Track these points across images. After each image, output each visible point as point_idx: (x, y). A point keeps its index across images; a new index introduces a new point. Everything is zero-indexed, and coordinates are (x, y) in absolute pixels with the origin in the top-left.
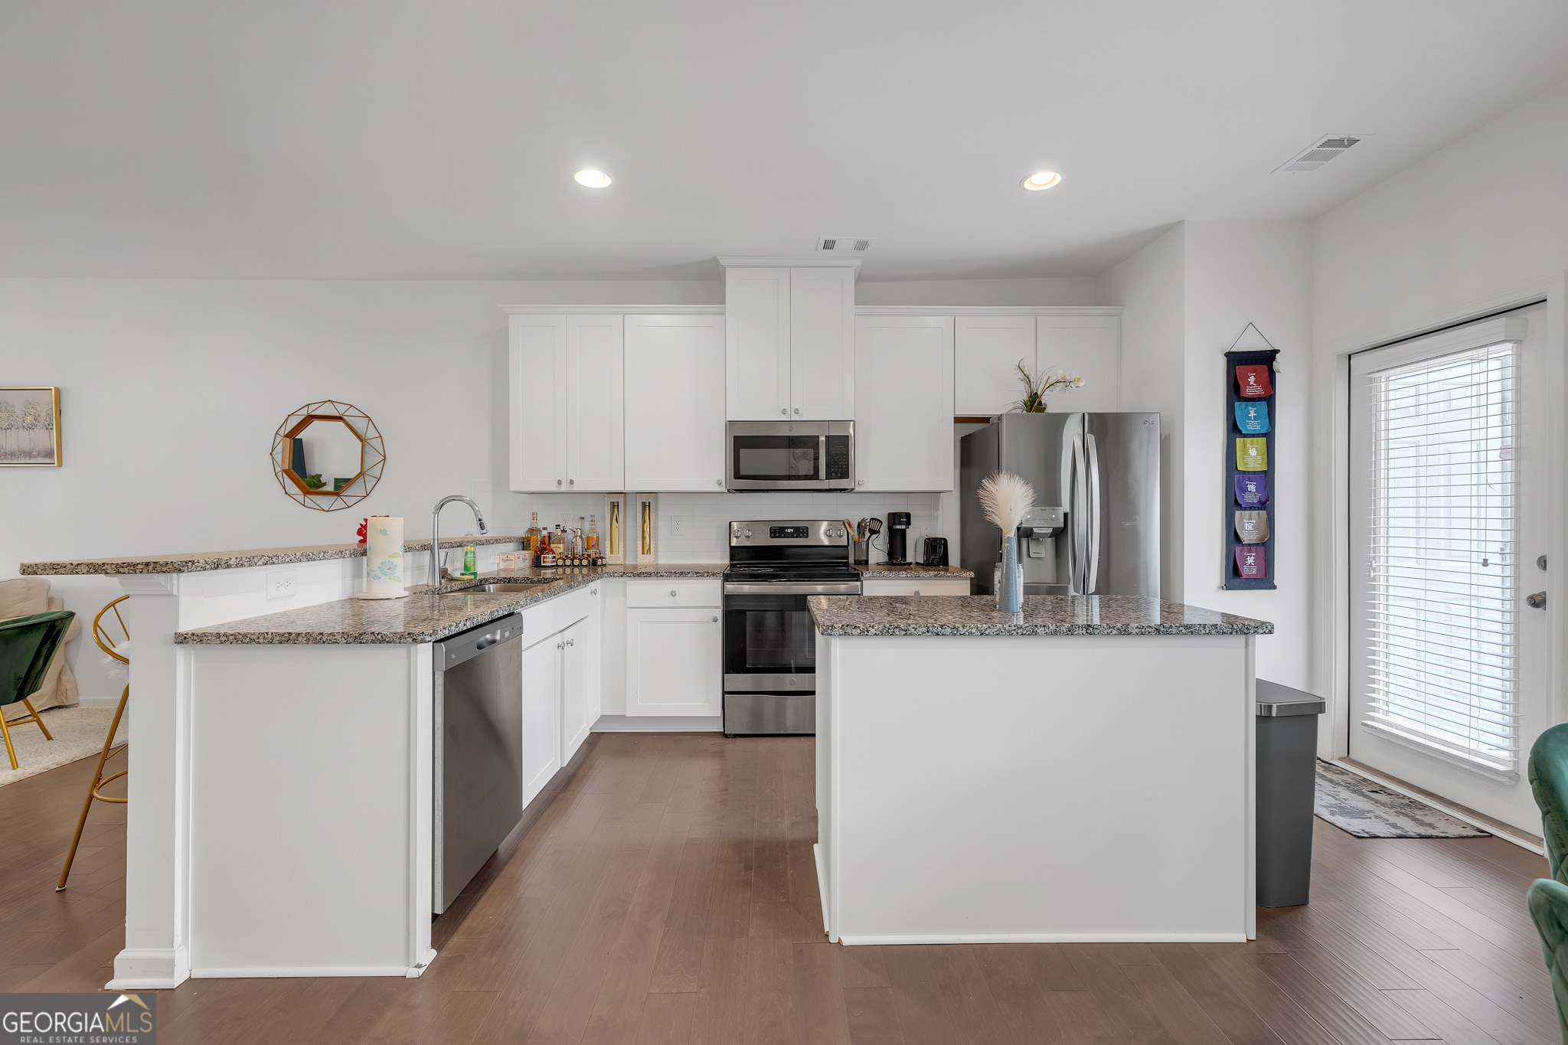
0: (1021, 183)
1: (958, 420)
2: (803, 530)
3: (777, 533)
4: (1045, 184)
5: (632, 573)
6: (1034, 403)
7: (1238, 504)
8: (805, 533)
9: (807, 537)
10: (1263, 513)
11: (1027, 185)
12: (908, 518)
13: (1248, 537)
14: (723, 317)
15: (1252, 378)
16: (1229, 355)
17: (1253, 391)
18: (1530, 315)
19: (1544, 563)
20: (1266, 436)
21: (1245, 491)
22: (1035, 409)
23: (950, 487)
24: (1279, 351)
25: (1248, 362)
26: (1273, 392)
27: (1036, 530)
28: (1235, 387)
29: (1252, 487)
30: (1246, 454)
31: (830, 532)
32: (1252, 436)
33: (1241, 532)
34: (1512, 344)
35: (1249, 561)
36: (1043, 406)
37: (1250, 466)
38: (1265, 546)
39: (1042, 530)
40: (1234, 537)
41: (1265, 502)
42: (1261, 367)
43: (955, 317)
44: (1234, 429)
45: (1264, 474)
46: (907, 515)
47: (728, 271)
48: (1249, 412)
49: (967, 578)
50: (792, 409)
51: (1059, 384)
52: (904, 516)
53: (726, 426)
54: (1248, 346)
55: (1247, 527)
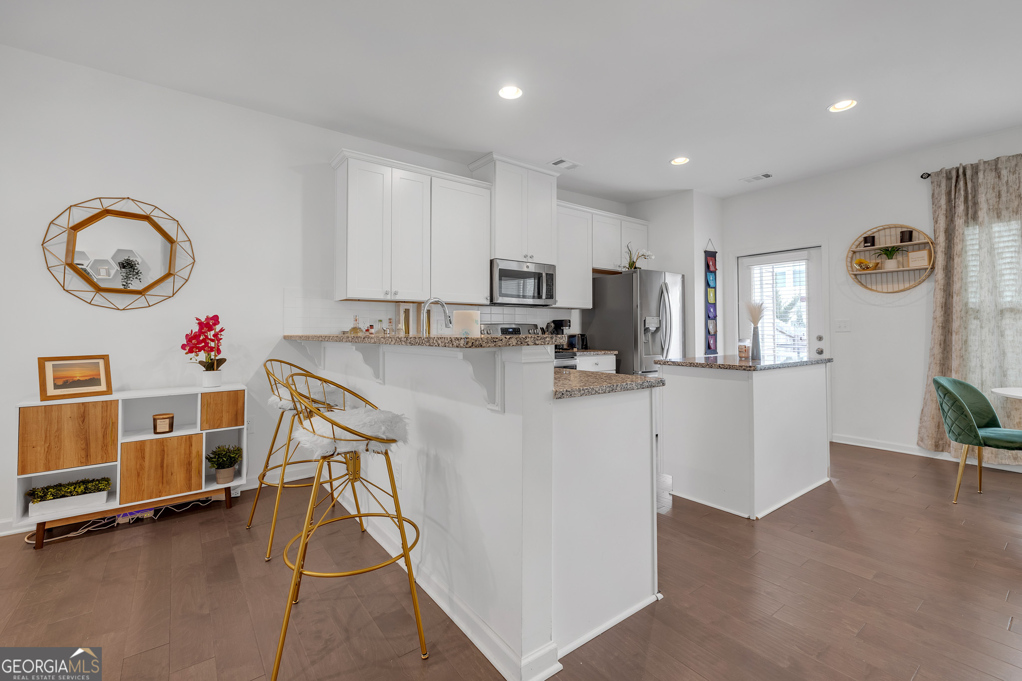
0: (670, 161)
1: (595, 271)
2: (517, 330)
3: (504, 332)
4: (681, 163)
6: (632, 265)
7: (709, 317)
9: (519, 334)
10: (714, 321)
11: (673, 163)
12: (570, 323)
13: (712, 332)
14: (489, 191)
15: (711, 263)
16: (705, 252)
17: (712, 268)
18: (812, 251)
19: (820, 338)
20: (715, 288)
21: (710, 311)
22: (635, 268)
23: (590, 306)
24: (717, 252)
25: (710, 256)
26: (716, 269)
27: (650, 328)
28: (707, 266)
29: (712, 310)
30: (710, 295)
31: (530, 331)
32: (712, 288)
33: (710, 330)
34: (806, 261)
35: (712, 342)
36: (637, 266)
37: (711, 301)
38: (715, 335)
39: (653, 329)
40: (708, 332)
41: (715, 317)
42: (713, 259)
43: (592, 214)
44: (708, 285)
45: (715, 305)
46: (570, 321)
47: (497, 162)
48: (711, 277)
49: (615, 355)
50: (529, 255)
51: (643, 257)
52: (568, 322)
53: (492, 262)
54: (710, 249)
55: (711, 328)
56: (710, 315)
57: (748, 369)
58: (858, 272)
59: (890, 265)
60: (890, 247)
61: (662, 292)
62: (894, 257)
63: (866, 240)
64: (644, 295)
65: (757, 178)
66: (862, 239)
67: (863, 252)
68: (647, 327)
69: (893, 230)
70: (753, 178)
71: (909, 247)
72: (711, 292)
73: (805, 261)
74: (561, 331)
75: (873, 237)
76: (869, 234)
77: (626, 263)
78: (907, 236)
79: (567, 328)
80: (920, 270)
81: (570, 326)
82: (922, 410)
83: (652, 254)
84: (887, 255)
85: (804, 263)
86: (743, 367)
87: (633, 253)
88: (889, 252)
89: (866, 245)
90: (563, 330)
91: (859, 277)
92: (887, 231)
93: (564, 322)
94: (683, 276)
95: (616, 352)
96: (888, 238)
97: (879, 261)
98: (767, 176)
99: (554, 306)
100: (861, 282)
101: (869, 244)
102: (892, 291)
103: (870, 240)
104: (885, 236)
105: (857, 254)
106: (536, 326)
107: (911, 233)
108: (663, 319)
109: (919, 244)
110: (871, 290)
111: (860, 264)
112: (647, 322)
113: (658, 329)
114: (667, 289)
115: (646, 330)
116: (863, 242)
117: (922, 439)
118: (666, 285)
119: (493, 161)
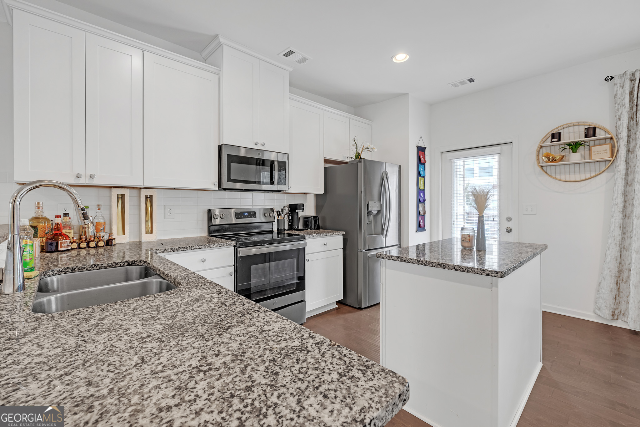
0: (392, 58)
1: (326, 161)
2: (253, 213)
3: (239, 215)
4: (402, 60)
5: (171, 249)
6: (358, 156)
7: (420, 201)
8: (254, 215)
9: (256, 217)
10: (424, 204)
11: (394, 60)
12: (303, 206)
13: (422, 213)
14: (217, 76)
15: (422, 157)
16: (418, 147)
17: (422, 161)
18: (504, 147)
19: (509, 219)
20: (424, 177)
21: (421, 196)
22: (361, 158)
23: (322, 192)
24: (426, 148)
25: (421, 150)
26: (426, 162)
27: (373, 211)
28: (419, 159)
29: (422, 195)
30: (421, 183)
31: (266, 214)
32: (422, 177)
33: (420, 211)
34: (499, 155)
35: (421, 221)
36: (362, 157)
37: (422, 187)
38: (424, 216)
39: (375, 212)
40: (419, 213)
41: (424, 201)
42: (423, 153)
43: (324, 111)
44: (419, 174)
45: (424, 191)
46: (303, 205)
47: (224, 47)
48: (421, 168)
49: (342, 235)
50: (261, 142)
51: (367, 149)
52: (302, 205)
53: (220, 147)
54: (421, 145)
55: (421, 209)
56: (421, 200)
57: (493, 275)
58: (545, 164)
59: (575, 157)
60: (573, 142)
61: (384, 178)
62: (578, 151)
63: (553, 136)
64: (368, 183)
65: (462, 83)
66: (550, 135)
67: (549, 147)
68: (370, 210)
69: (576, 128)
70: (460, 83)
71: (591, 142)
72: (421, 179)
73: (497, 155)
74: (296, 214)
75: (560, 134)
76: (556, 131)
77: (353, 155)
78: (591, 132)
79: (301, 211)
80: (600, 162)
81: (303, 209)
82: (600, 283)
83: (374, 147)
84: (572, 149)
85: (497, 157)
86: (487, 272)
87: (359, 145)
88: (575, 146)
89: (553, 140)
90: (298, 213)
91: (544, 168)
92: (571, 128)
93: (298, 205)
94: (400, 167)
95: (343, 233)
96: (572, 135)
97: (563, 154)
98: (471, 80)
99: (287, 192)
100: (546, 173)
101: (557, 140)
102: (573, 180)
103: (556, 136)
104: (569, 133)
105: (544, 149)
106: (272, 210)
107: (594, 129)
108: (383, 204)
109: (600, 139)
110: (555, 178)
111: (548, 157)
112: (370, 206)
113: (379, 212)
114: (387, 177)
115: (369, 213)
116: (550, 138)
117: (600, 308)
118: (386, 173)
119: (220, 45)
